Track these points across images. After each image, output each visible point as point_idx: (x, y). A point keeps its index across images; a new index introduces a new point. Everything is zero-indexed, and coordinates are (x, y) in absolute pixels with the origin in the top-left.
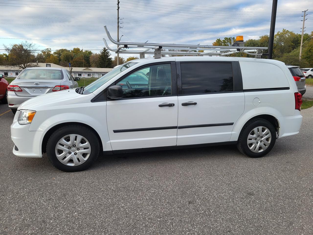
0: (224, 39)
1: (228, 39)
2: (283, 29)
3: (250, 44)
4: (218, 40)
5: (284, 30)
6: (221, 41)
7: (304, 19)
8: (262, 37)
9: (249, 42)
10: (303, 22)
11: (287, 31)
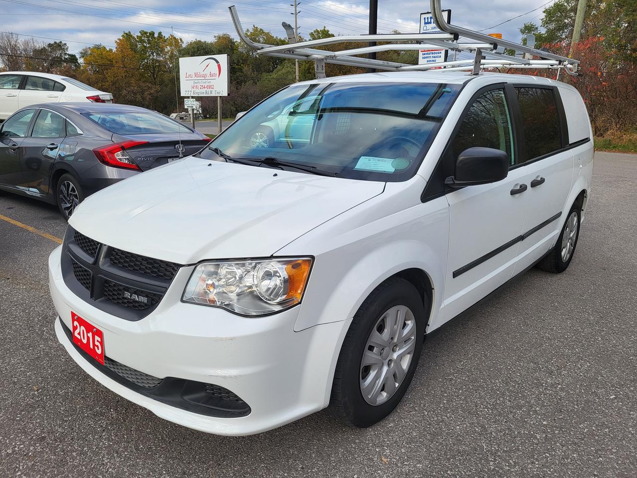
0: (139, 35)
1: (148, 34)
2: (254, 26)
3: (198, 50)
4: (126, 34)
5: (256, 29)
6: (134, 38)
7: (296, 10)
8: (220, 38)
9: (196, 46)
10: (294, 15)
11: (261, 29)
